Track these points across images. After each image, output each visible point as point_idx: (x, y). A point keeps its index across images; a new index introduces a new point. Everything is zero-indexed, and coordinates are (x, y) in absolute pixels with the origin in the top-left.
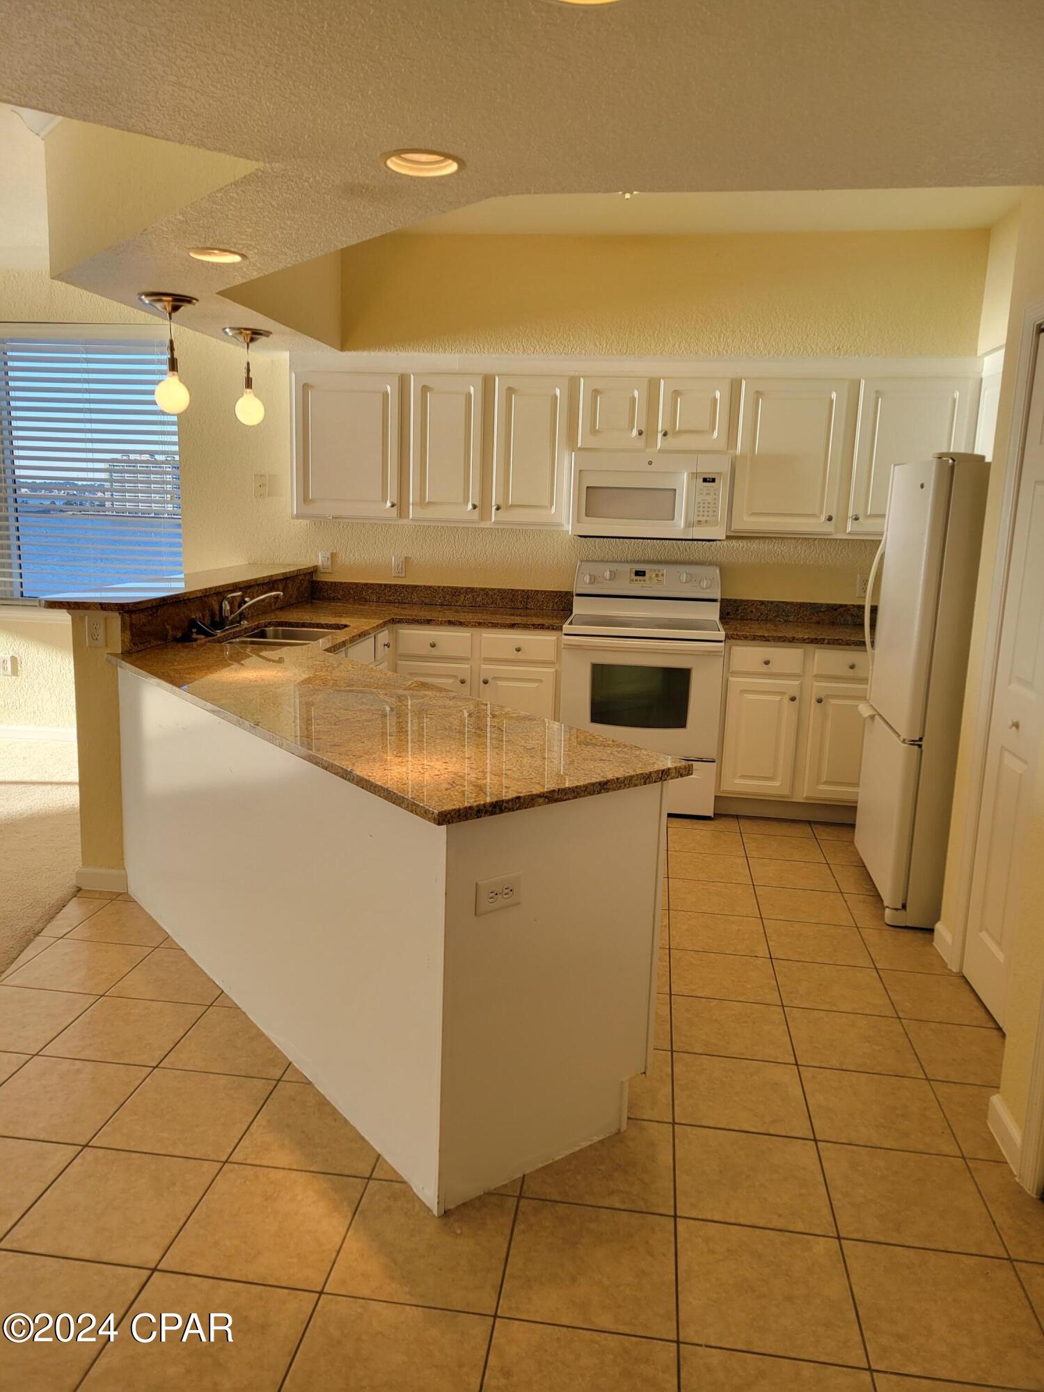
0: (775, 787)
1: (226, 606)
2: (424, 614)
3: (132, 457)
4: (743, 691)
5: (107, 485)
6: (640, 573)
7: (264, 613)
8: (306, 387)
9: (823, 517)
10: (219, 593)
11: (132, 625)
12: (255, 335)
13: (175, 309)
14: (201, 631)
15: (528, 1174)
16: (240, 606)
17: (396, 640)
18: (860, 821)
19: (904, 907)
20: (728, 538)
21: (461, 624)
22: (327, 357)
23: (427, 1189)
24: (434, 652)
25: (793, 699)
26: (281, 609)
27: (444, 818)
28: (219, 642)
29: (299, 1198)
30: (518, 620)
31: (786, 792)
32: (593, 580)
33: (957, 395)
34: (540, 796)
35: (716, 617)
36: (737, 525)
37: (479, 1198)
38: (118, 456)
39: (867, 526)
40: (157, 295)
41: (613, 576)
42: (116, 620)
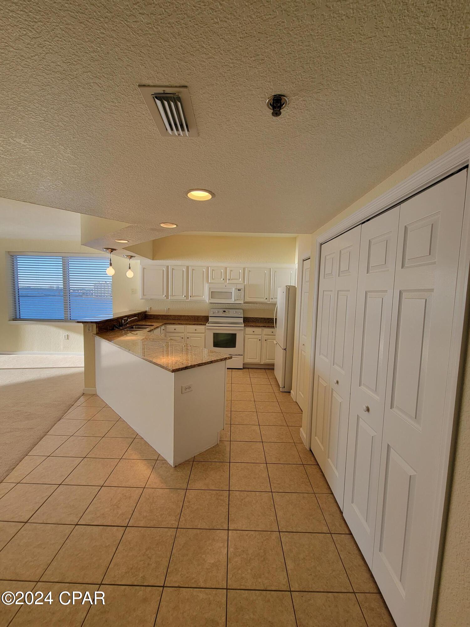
0: (257, 361)
1: (123, 321)
2: (173, 322)
3: (100, 282)
4: (249, 339)
5: (94, 289)
6: (224, 311)
7: (133, 322)
8: (144, 268)
9: (265, 298)
10: (122, 318)
11: (99, 326)
12: (131, 257)
13: (112, 252)
14: (116, 327)
15: (196, 456)
16: (127, 321)
17: (166, 328)
18: (275, 368)
19: (284, 387)
20: (244, 303)
21: (182, 324)
22: (149, 262)
23: (171, 462)
24: (175, 331)
25: (260, 340)
26: (137, 321)
27: (174, 371)
28: (121, 330)
29: (139, 466)
30: (196, 323)
31: (259, 362)
32: (214, 313)
33: (292, 272)
34: (197, 365)
35: (242, 321)
36: (246, 300)
37: (184, 462)
38: (97, 282)
39: (274, 300)
40: (107, 249)
41: (218, 312)
42: (95, 325)
